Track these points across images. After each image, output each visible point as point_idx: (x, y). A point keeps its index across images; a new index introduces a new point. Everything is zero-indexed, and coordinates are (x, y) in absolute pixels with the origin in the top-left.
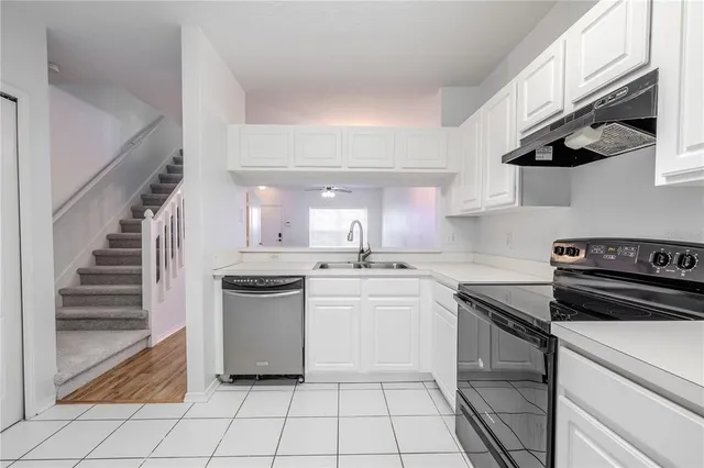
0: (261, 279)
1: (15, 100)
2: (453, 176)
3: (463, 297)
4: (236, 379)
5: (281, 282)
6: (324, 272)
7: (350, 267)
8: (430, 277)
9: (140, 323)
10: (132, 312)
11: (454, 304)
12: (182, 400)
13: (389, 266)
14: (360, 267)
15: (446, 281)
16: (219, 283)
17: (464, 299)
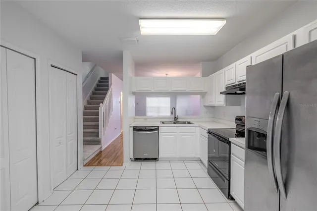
0: (145, 127)
1: (76, 75)
2: (206, 93)
3: (209, 133)
4: (137, 159)
5: (152, 128)
6: (163, 125)
7: (171, 123)
8: (199, 126)
9: (98, 142)
10: (95, 138)
11: (207, 135)
12: (122, 165)
13: (184, 123)
14: (175, 123)
15: (204, 128)
16: (132, 129)
17: (210, 133)
